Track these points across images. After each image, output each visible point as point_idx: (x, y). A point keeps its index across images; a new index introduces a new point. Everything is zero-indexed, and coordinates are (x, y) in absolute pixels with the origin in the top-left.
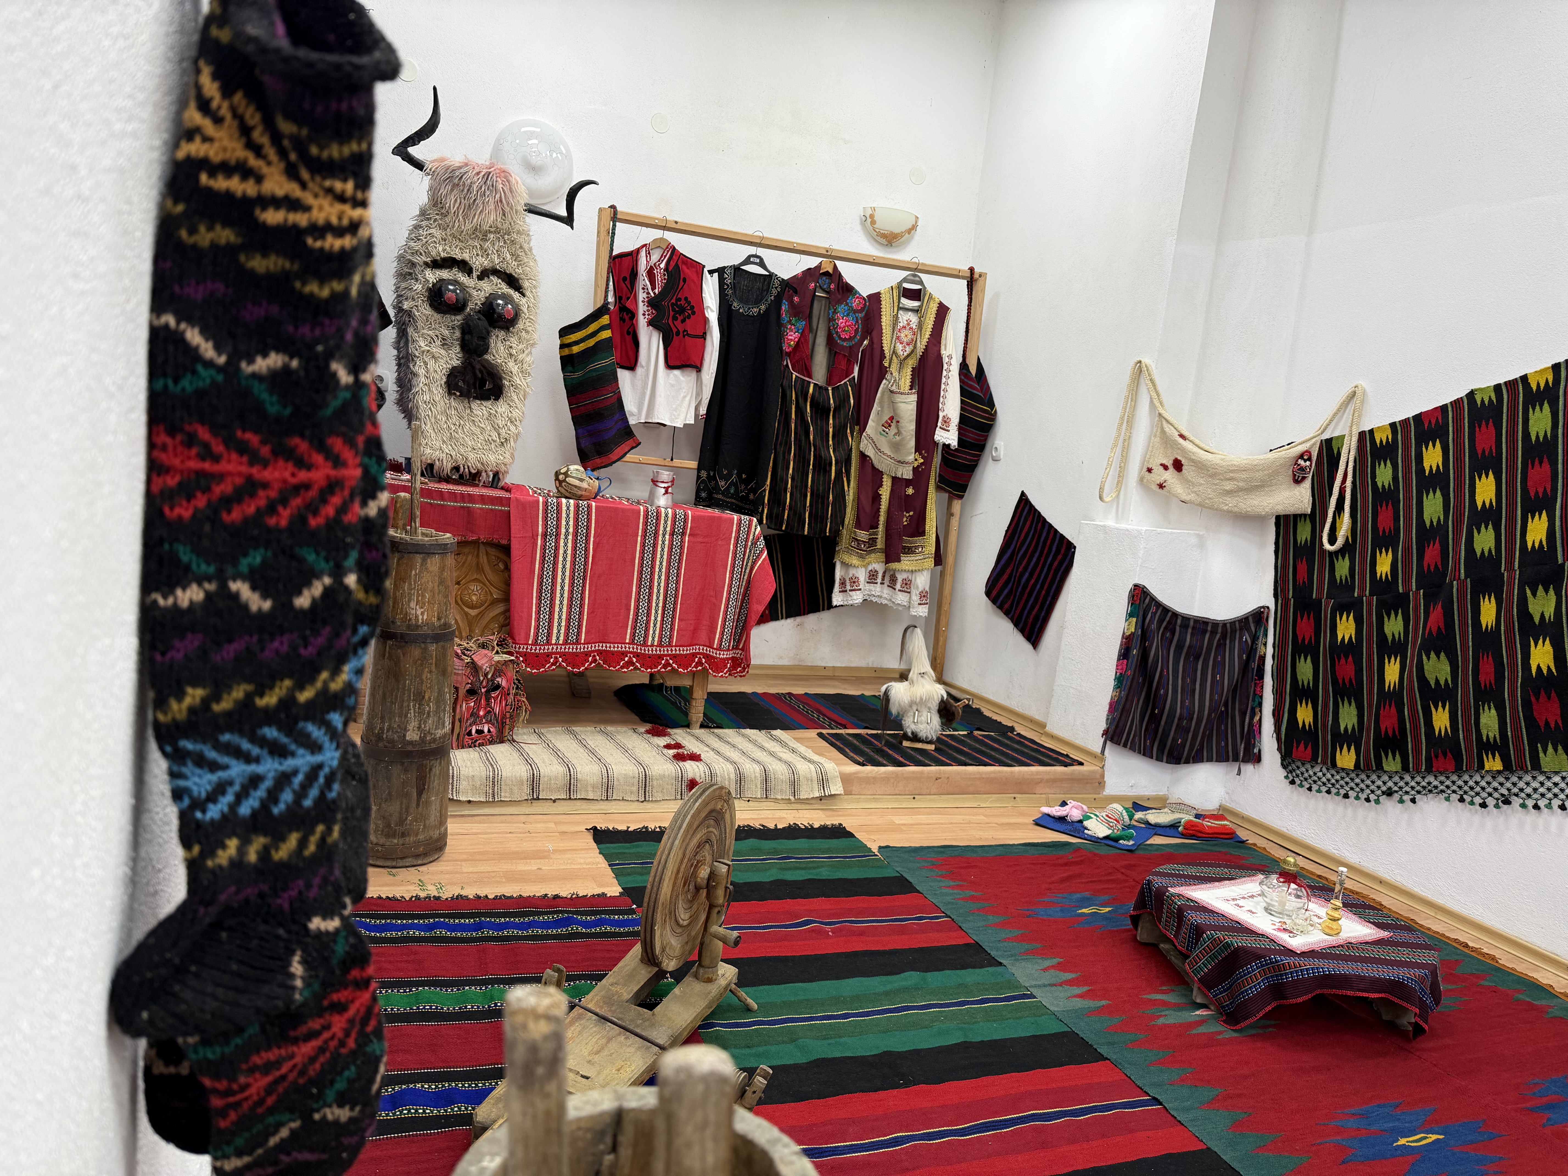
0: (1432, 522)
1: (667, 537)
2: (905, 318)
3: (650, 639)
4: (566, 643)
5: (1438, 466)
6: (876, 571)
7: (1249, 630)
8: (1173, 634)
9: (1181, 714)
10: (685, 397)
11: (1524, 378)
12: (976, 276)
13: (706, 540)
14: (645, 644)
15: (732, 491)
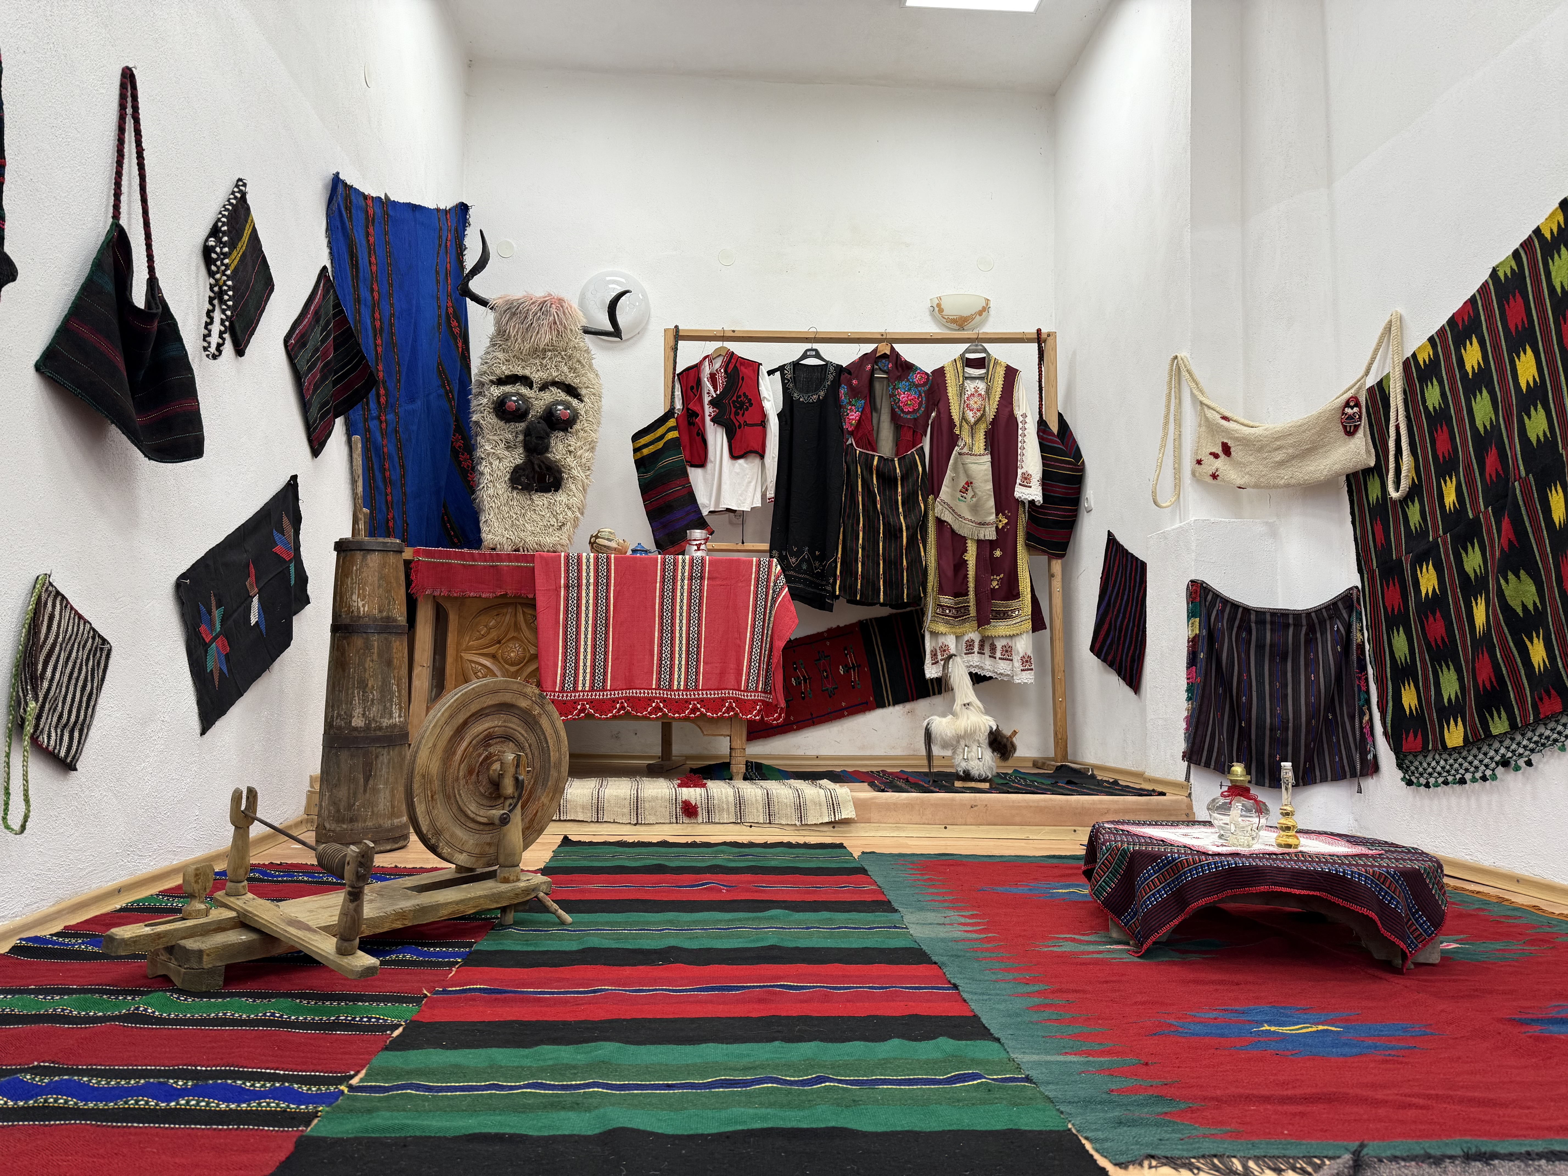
0: (1485, 427)
1: (686, 582)
2: (972, 386)
3: (676, 683)
4: (592, 689)
5: (1479, 363)
6: (973, 641)
7: (1340, 617)
8: (1250, 632)
9: (1271, 724)
10: (750, 482)
11: (1537, 232)
12: (1044, 336)
13: (725, 582)
14: (670, 689)
15: (805, 567)
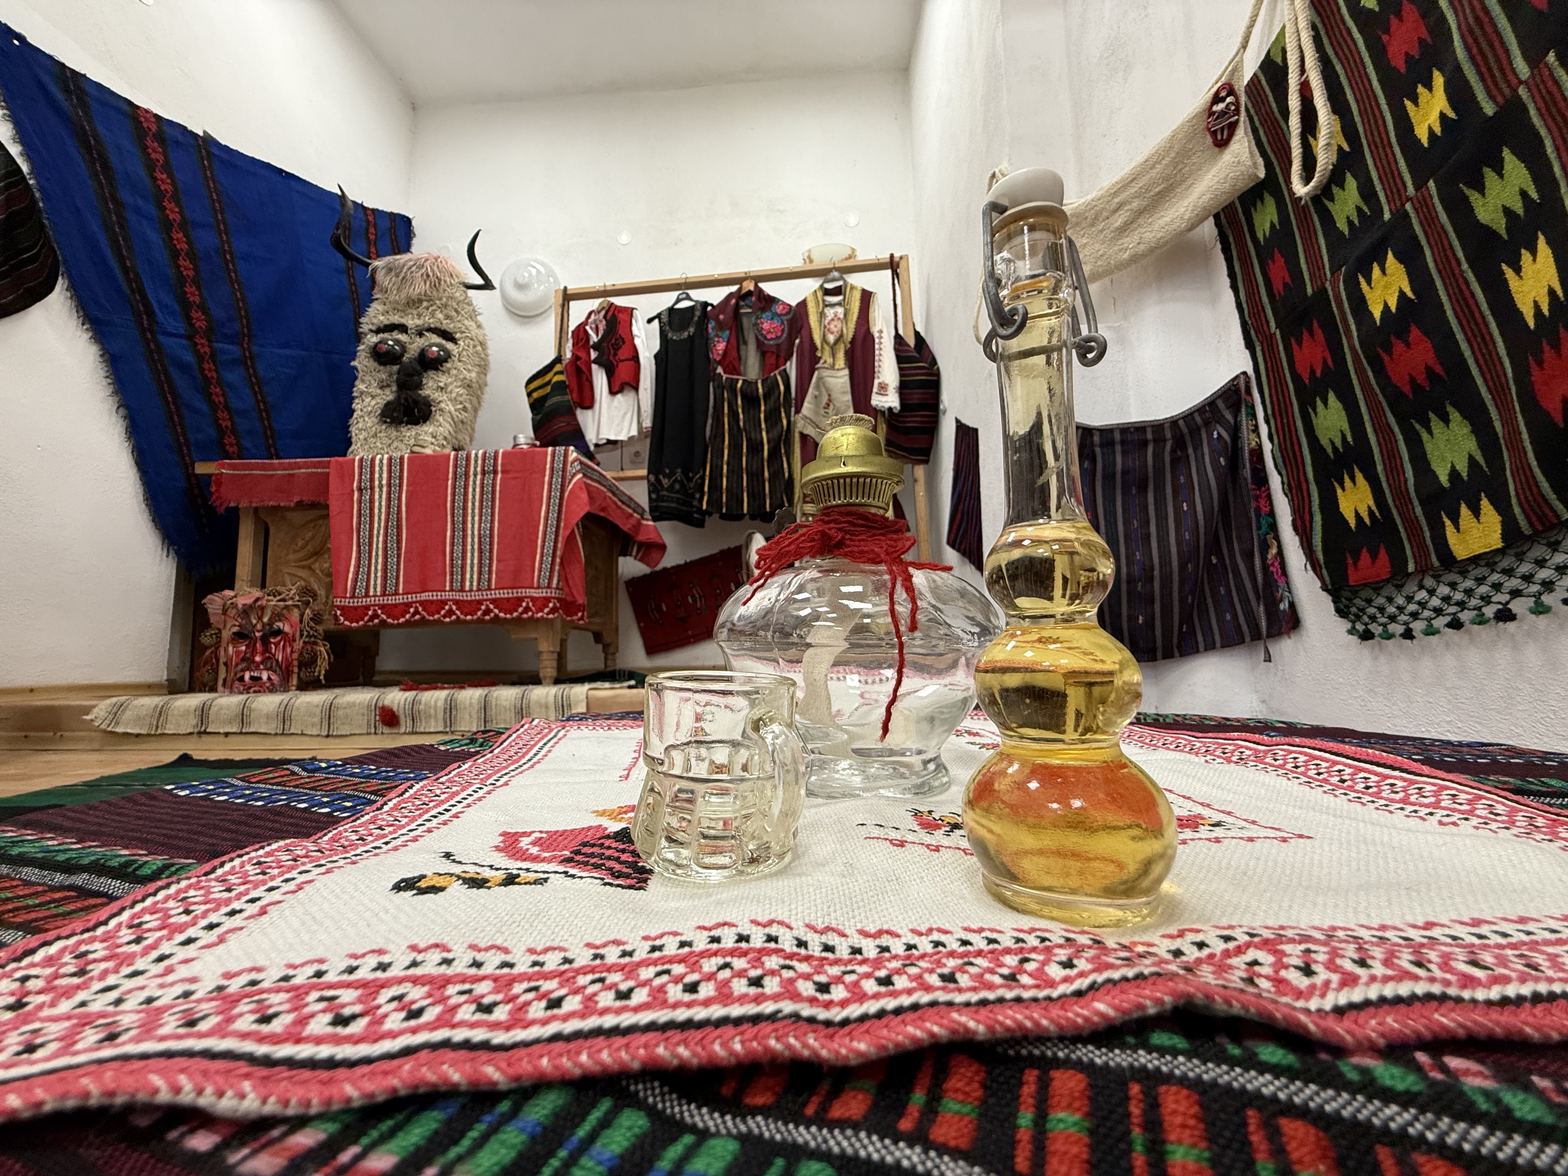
2: (832, 312)
10: (626, 415)
12: (896, 259)
15: (677, 486)
